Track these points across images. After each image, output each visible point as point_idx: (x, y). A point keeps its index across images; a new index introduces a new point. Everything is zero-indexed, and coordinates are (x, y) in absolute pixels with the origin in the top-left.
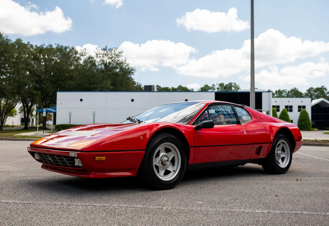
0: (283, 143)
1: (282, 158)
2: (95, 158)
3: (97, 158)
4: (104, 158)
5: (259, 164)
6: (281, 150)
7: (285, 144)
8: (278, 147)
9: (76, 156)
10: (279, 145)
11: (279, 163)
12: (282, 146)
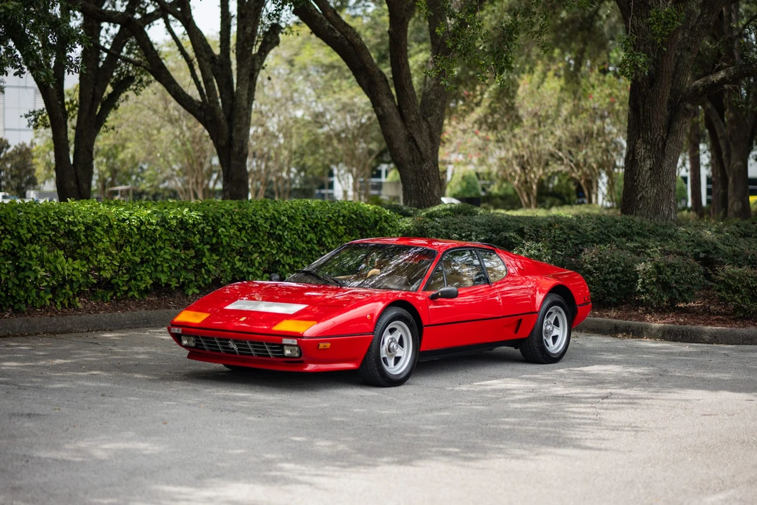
0: (557, 311)
1: (553, 337)
2: (319, 345)
3: (322, 345)
4: (328, 345)
5: (516, 348)
6: (552, 323)
7: (560, 312)
8: (548, 317)
9: (296, 343)
10: (550, 313)
11: (548, 345)
12: (555, 316)
